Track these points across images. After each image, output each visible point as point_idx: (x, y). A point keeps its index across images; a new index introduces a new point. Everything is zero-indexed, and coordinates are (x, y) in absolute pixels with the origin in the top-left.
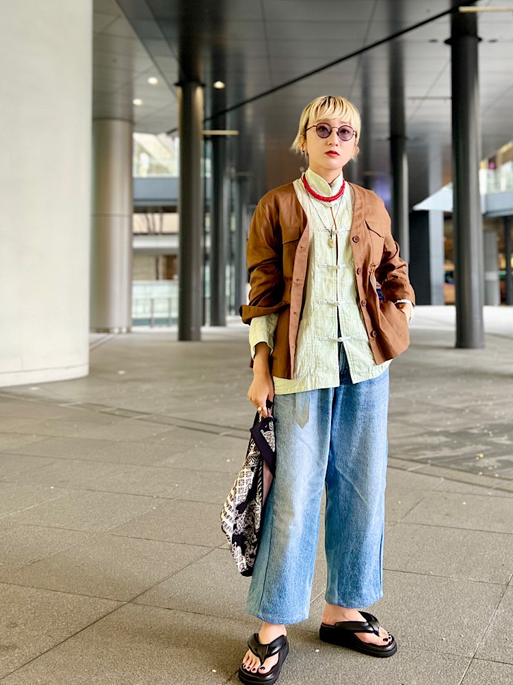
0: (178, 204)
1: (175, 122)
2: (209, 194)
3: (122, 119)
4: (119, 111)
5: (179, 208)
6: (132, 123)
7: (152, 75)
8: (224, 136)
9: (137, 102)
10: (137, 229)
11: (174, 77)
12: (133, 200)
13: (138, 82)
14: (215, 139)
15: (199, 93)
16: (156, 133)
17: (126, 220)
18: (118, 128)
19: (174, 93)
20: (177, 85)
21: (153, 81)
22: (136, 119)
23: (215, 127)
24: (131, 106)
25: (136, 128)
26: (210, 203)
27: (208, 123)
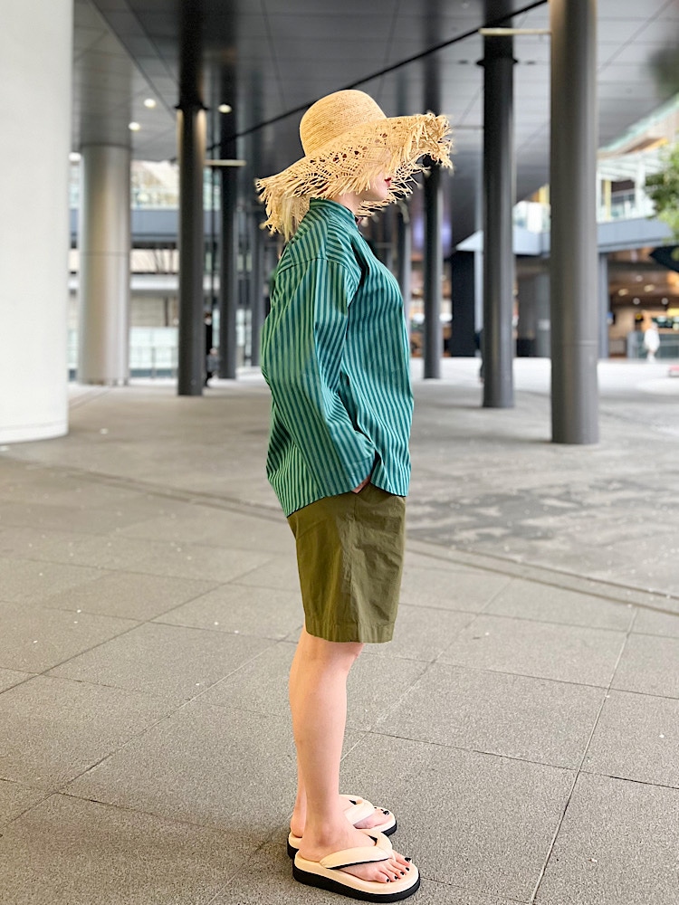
0: (178, 239)
1: (176, 150)
2: (218, 229)
3: (119, 145)
4: (114, 136)
5: (179, 245)
6: (129, 149)
7: (149, 97)
8: (236, 168)
9: (134, 126)
10: (135, 267)
11: (174, 98)
12: (131, 234)
13: (136, 104)
14: (224, 169)
15: (202, 119)
16: (157, 160)
17: (123, 260)
18: (114, 155)
19: (174, 117)
20: (177, 108)
21: (150, 103)
22: (135, 145)
23: (223, 157)
24: (129, 131)
25: (135, 155)
26: (219, 240)
27: (217, 152)
